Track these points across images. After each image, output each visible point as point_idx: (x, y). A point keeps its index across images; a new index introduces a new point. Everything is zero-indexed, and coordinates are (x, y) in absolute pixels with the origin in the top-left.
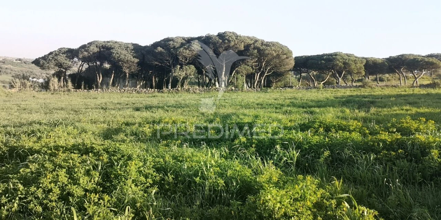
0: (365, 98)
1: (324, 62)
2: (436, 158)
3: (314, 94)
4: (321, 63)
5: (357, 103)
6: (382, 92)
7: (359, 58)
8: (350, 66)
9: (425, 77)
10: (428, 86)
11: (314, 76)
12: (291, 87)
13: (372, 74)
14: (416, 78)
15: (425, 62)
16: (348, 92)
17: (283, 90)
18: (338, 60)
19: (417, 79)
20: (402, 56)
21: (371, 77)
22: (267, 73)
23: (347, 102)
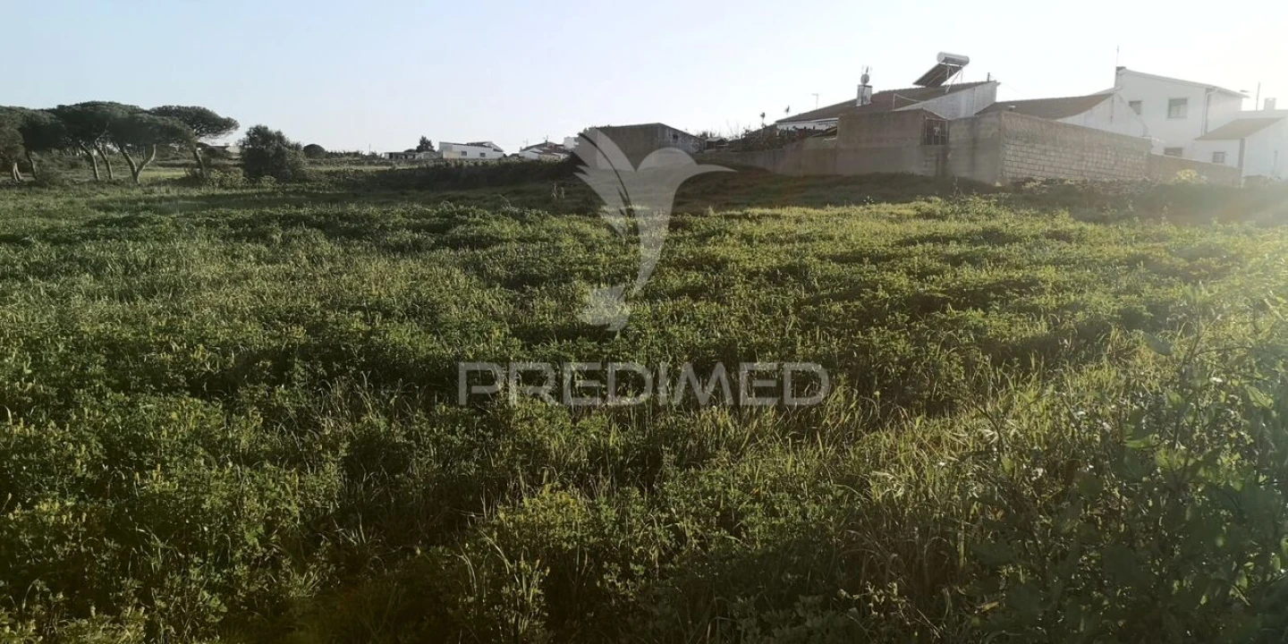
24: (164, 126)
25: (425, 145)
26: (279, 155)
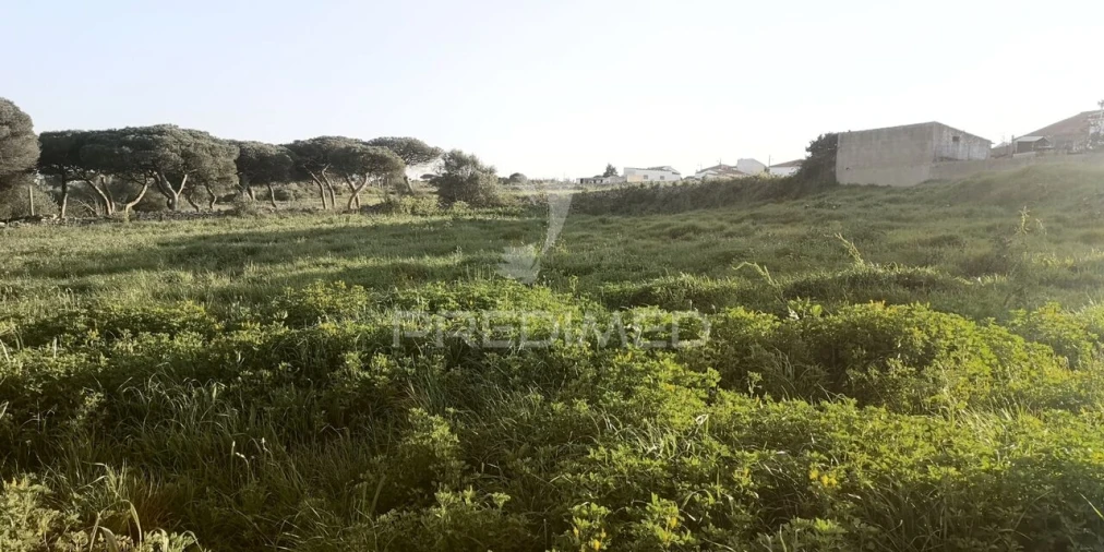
0: (237, 241)
1: (127, 149)
2: (355, 370)
3: (103, 237)
4: (122, 154)
5: (215, 256)
6: (282, 224)
7: (221, 142)
8: (200, 162)
9: (373, 189)
10: (376, 209)
11: (104, 188)
12: (36, 219)
13: (256, 181)
14: (354, 192)
15: (370, 155)
16: (198, 229)
17: (8, 228)
18: (167, 146)
19: (358, 194)
20: (322, 140)
21: (256, 190)
23: (191, 254)
24: (375, 155)
25: (610, 171)
26: (473, 179)
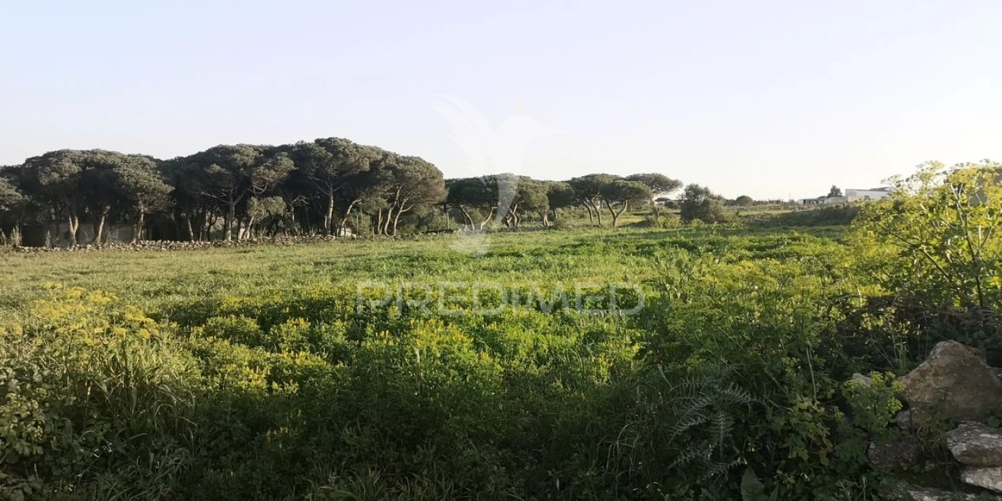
1: (490, 189)
4: (487, 192)
15: (629, 188)
20: (593, 176)
22: (403, 209)
24: (632, 188)
25: (835, 192)
26: (706, 203)
